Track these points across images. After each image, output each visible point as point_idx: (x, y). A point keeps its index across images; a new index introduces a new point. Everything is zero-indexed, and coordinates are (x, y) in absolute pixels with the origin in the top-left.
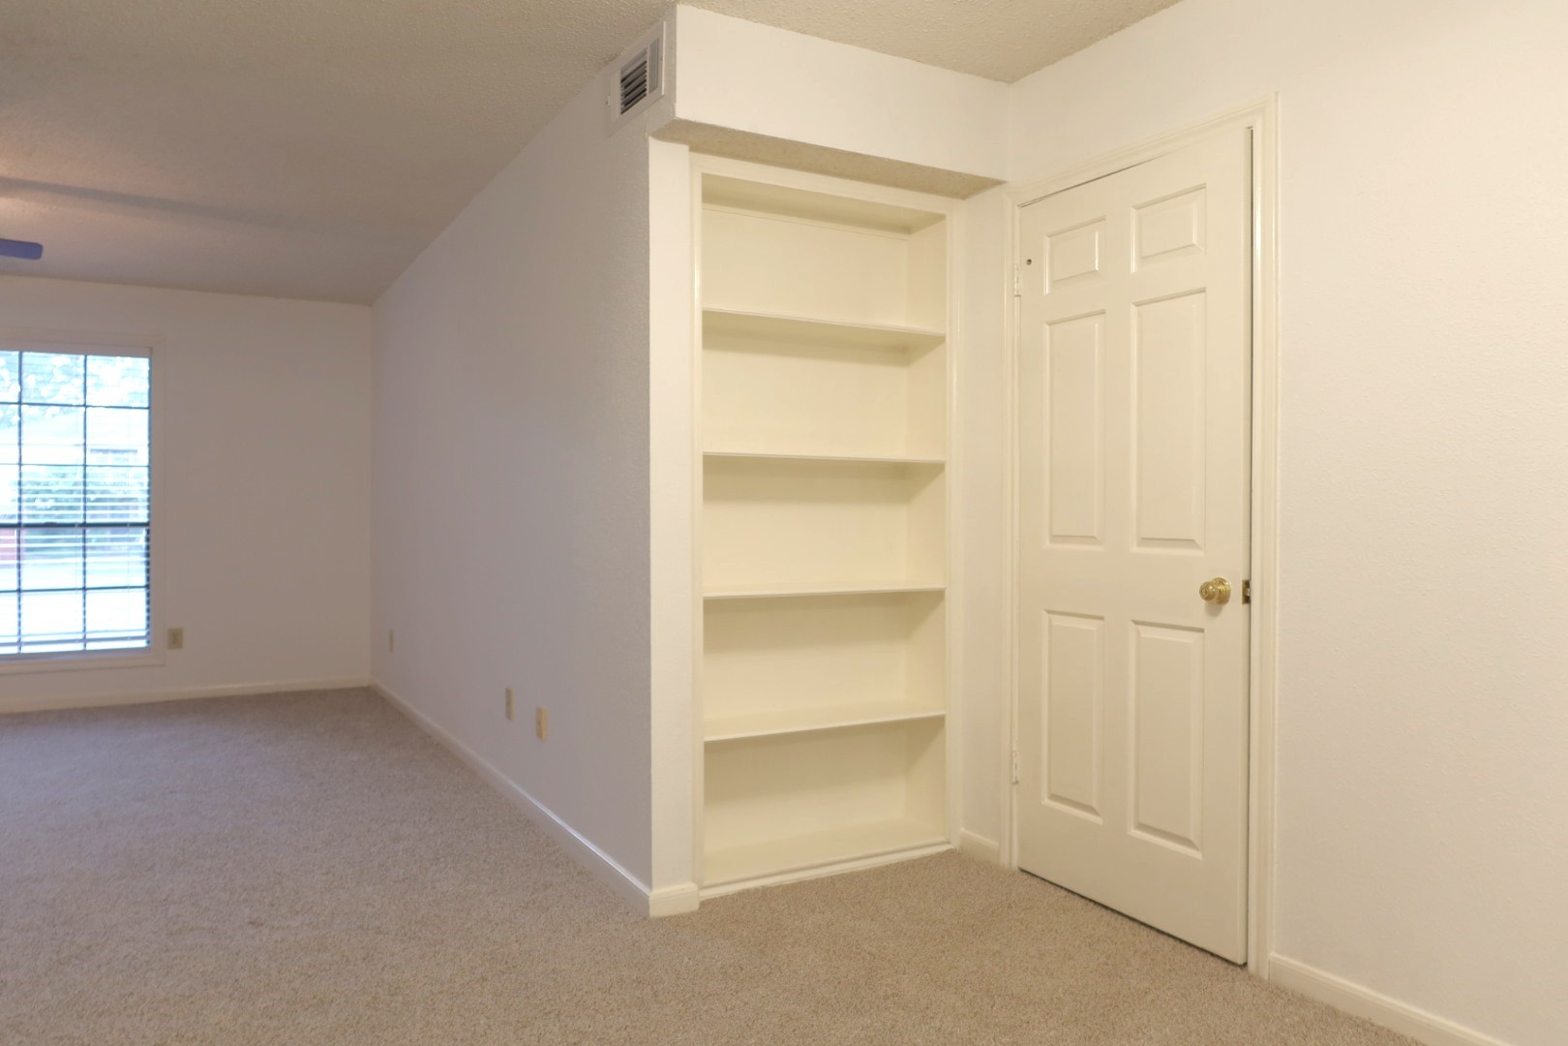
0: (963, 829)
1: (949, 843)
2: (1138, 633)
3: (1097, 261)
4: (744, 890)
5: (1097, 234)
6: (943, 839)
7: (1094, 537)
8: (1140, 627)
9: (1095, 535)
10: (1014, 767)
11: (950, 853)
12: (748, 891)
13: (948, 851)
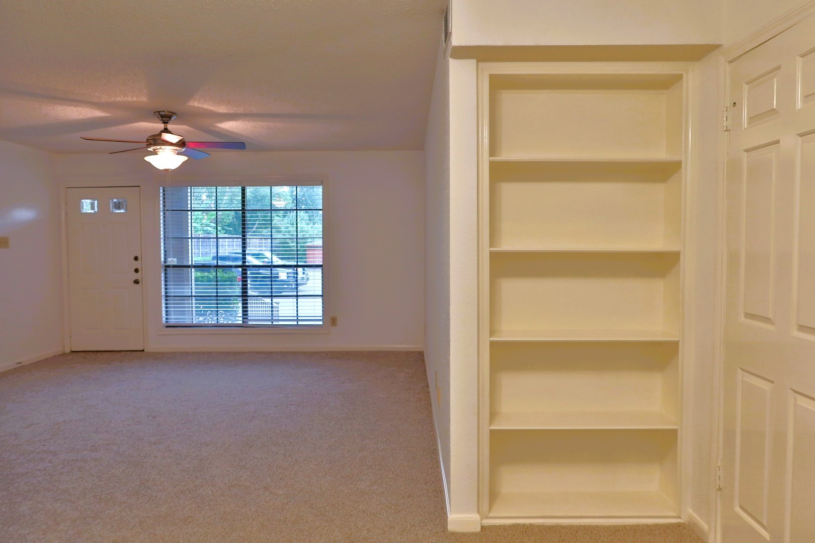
0: (691, 511)
1: (679, 517)
2: (796, 400)
3: (775, 101)
4: (516, 524)
5: (775, 80)
6: (674, 514)
7: (770, 319)
8: (797, 395)
9: (770, 316)
10: (718, 477)
11: (679, 525)
12: (519, 525)
13: (677, 523)
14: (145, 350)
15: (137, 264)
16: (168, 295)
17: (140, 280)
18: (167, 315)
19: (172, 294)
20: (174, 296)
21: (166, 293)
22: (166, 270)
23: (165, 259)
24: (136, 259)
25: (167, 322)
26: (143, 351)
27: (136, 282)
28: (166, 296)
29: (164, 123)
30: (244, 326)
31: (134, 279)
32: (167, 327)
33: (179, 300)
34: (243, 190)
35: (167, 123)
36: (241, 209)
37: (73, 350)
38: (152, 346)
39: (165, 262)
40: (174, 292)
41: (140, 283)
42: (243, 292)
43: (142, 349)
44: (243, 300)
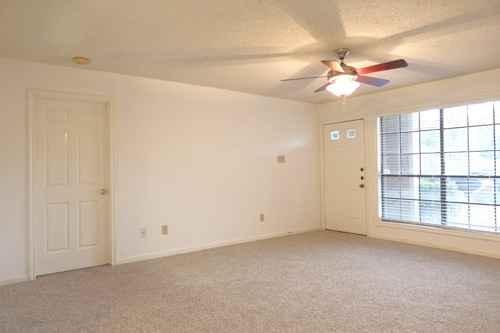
14: (367, 236)
15: (362, 174)
16: (385, 196)
17: (364, 184)
18: (383, 211)
19: (386, 196)
20: (387, 198)
21: (382, 195)
22: (382, 178)
23: (382, 170)
24: (362, 170)
25: (383, 217)
26: (366, 235)
27: (362, 186)
28: (383, 198)
29: (341, 59)
30: (443, 227)
31: (361, 184)
32: (383, 220)
33: (391, 201)
34: (441, 111)
35: (343, 58)
36: (440, 128)
37: (326, 229)
38: (372, 233)
39: (382, 172)
40: (387, 195)
41: (365, 187)
42: (442, 198)
43: (365, 234)
44: (442, 205)
